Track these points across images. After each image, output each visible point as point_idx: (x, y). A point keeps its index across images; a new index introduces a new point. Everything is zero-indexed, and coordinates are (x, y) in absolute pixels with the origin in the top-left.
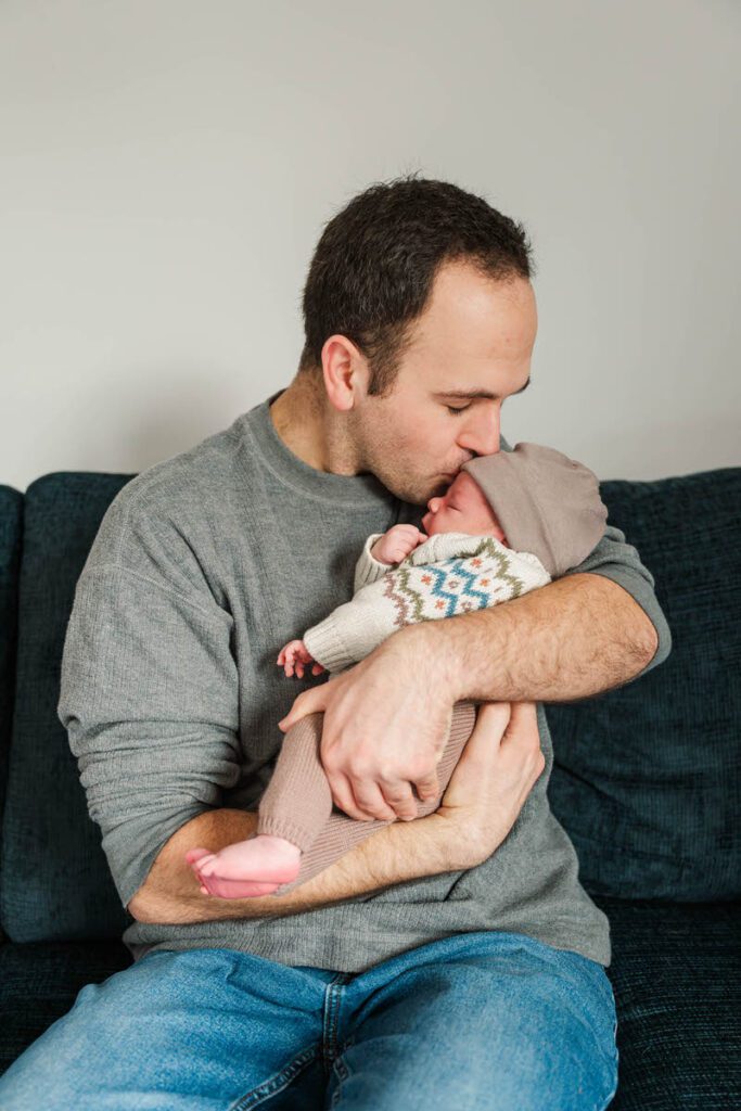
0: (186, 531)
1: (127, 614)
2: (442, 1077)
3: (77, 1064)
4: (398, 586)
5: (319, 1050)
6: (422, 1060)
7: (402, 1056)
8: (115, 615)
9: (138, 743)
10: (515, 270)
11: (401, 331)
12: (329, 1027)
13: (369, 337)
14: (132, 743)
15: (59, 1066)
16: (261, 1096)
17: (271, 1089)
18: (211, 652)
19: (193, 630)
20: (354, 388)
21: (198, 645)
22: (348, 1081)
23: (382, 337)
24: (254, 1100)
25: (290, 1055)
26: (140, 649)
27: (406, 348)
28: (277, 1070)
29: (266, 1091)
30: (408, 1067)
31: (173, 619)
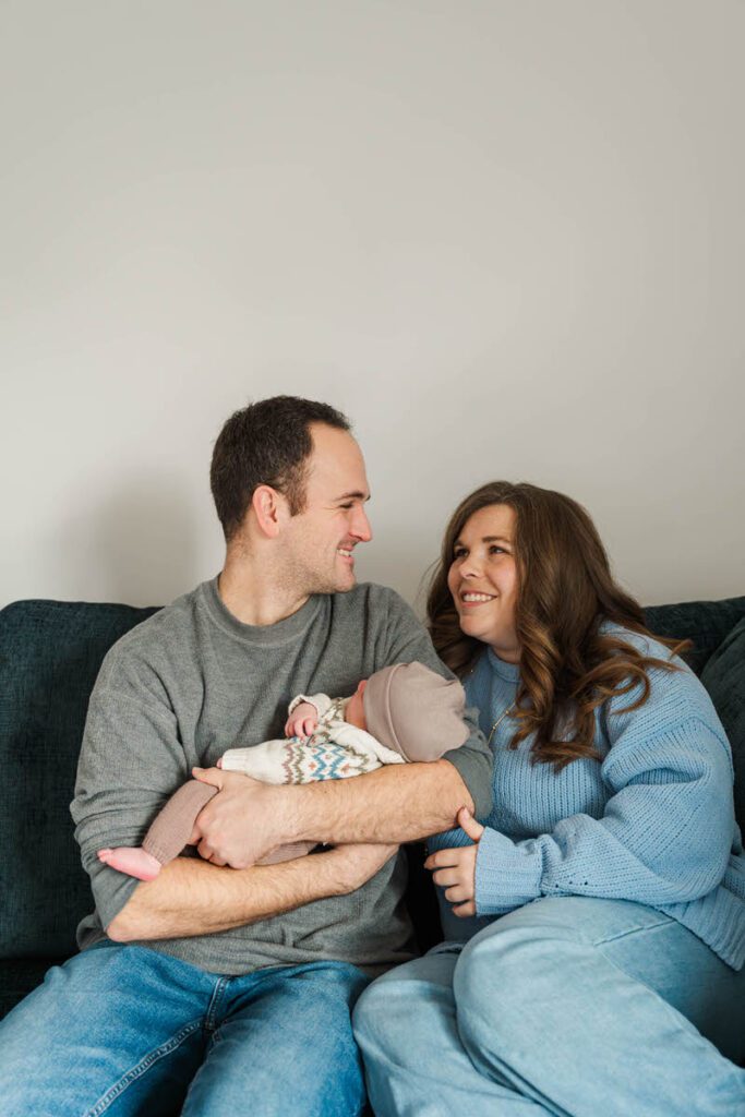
0: (154, 665)
1: (112, 720)
2: (275, 1043)
3: (52, 1022)
4: (293, 762)
5: (203, 1023)
6: (264, 1033)
7: (253, 1030)
8: (106, 721)
9: (122, 806)
12: (212, 1009)
14: (119, 807)
15: (40, 1023)
16: (162, 1053)
17: (168, 1048)
18: (167, 744)
19: (156, 728)
21: (158, 740)
22: (218, 1044)
24: (157, 1055)
25: (183, 1024)
26: (121, 742)
28: (172, 1035)
29: (166, 1049)
30: (255, 1036)
31: (142, 722)
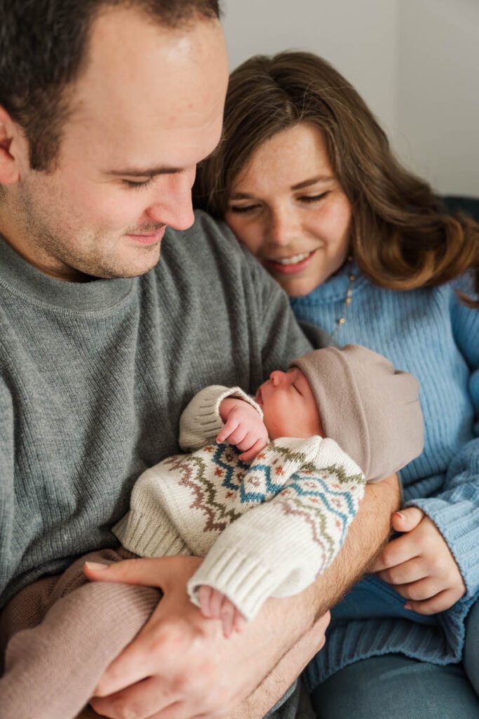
10: (195, 14)
11: (56, 97)
13: (18, 102)
20: (16, 157)
23: (34, 102)
27: (66, 118)
